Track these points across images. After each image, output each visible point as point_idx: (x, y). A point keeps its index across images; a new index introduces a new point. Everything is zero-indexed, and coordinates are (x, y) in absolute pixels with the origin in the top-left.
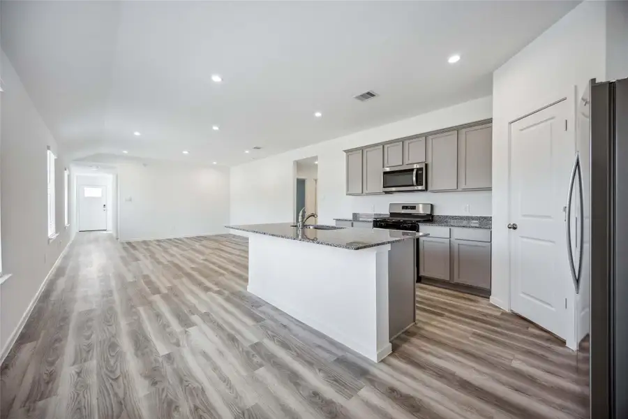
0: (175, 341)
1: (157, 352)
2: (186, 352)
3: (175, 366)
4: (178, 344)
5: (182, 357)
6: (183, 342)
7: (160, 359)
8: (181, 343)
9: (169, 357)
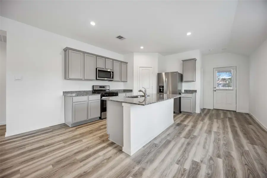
0: (211, 161)
1: (223, 162)
2: (210, 153)
3: (218, 152)
4: (211, 158)
5: (213, 152)
6: (208, 157)
7: (223, 158)
8: (209, 157)
9: (219, 156)
